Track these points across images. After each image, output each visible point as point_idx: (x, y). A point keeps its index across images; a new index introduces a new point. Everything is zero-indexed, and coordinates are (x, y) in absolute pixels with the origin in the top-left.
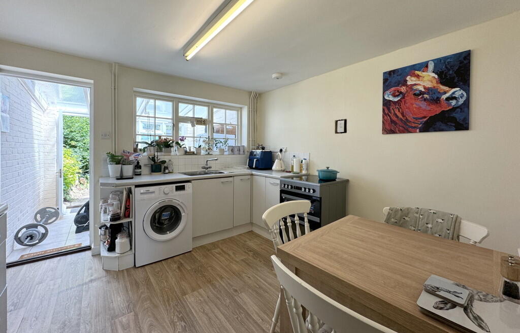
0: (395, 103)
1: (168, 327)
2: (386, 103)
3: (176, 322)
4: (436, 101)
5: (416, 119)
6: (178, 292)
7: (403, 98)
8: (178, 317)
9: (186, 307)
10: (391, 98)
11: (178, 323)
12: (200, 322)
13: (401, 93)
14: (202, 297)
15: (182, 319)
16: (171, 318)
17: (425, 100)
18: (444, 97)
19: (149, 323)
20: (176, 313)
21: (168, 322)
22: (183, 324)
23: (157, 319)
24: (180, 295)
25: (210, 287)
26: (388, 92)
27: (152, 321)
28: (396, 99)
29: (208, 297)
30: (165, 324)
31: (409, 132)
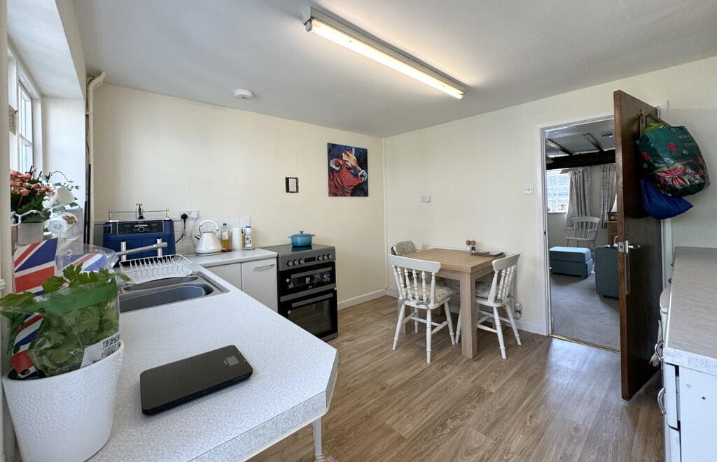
0: (337, 171)
1: (459, 434)
2: (331, 170)
3: (450, 429)
4: (356, 175)
5: (349, 186)
6: (399, 449)
7: (341, 169)
8: (442, 430)
9: (424, 427)
10: (334, 167)
11: (451, 426)
12: (440, 408)
13: (340, 164)
14: (402, 416)
15: (444, 425)
16: (448, 436)
17: (352, 173)
18: (360, 174)
19: (466, 458)
20: (438, 434)
21: (454, 437)
22: (449, 421)
23: (456, 452)
24: (405, 444)
25: (380, 413)
26: (332, 161)
27: (461, 456)
28: (337, 169)
29: (400, 411)
30: (459, 439)
31: (345, 196)
